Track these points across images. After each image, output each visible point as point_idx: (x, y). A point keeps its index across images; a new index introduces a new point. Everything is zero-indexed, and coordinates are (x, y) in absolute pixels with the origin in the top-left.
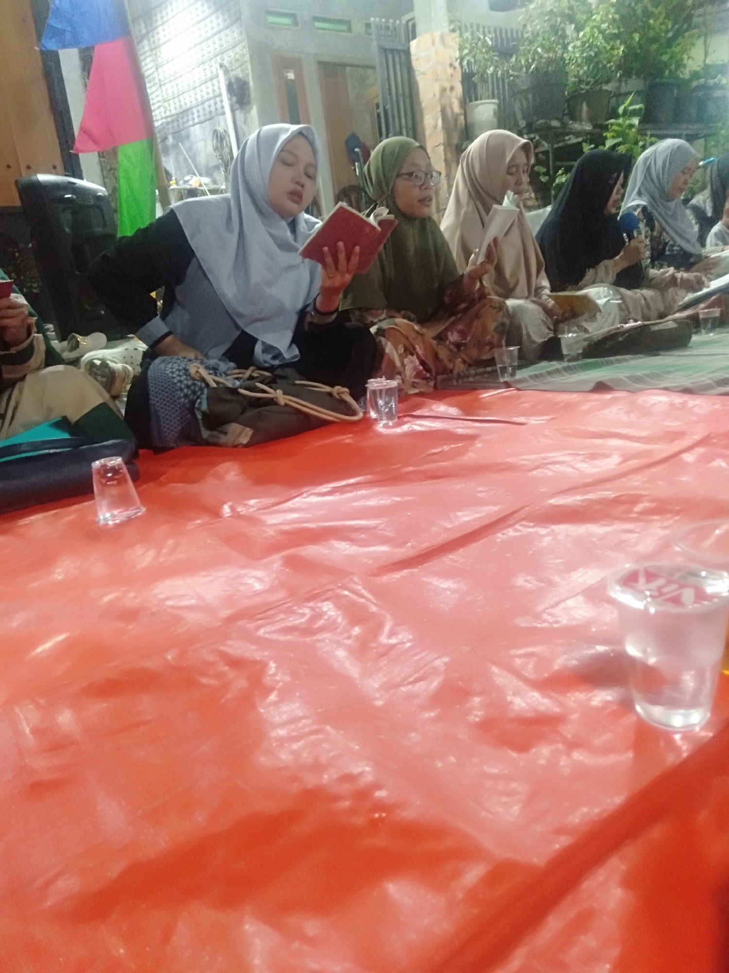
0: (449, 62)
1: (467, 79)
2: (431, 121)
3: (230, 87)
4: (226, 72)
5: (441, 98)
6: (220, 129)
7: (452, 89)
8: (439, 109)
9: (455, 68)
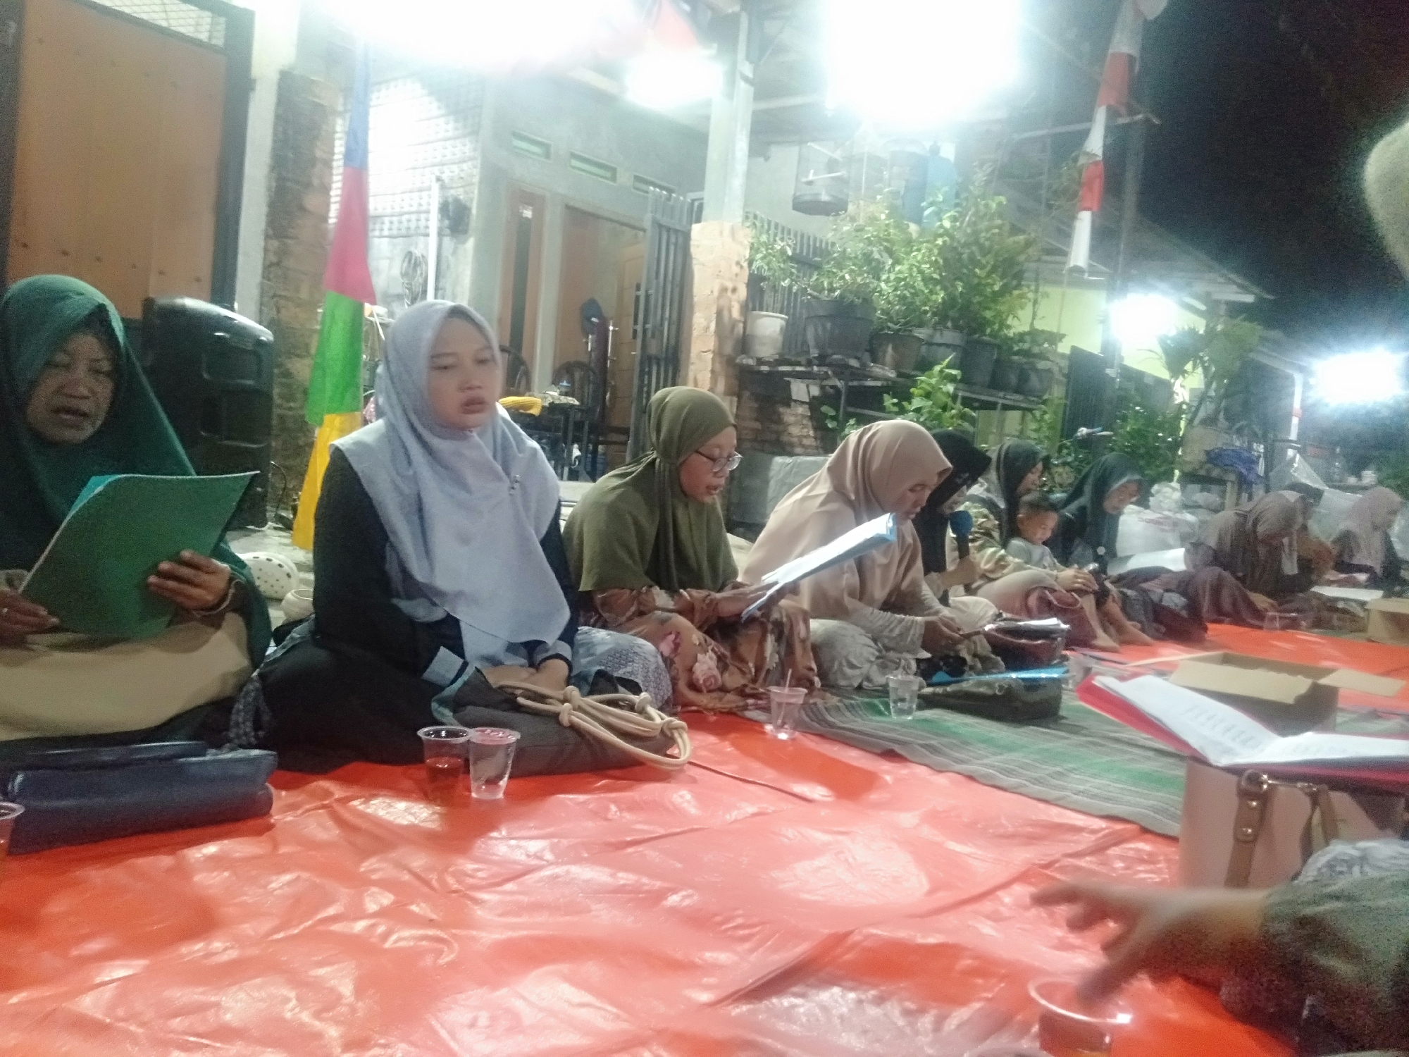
0: (736, 259)
1: (756, 283)
2: (702, 320)
3: (444, 209)
4: (443, 187)
5: (719, 298)
6: (417, 252)
7: (734, 290)
8: (714, 310)
9: (742, 267)
